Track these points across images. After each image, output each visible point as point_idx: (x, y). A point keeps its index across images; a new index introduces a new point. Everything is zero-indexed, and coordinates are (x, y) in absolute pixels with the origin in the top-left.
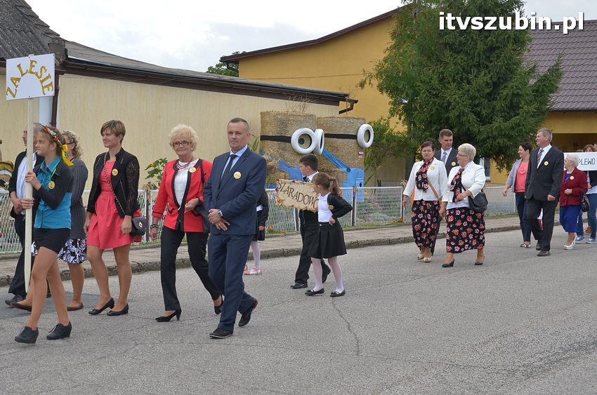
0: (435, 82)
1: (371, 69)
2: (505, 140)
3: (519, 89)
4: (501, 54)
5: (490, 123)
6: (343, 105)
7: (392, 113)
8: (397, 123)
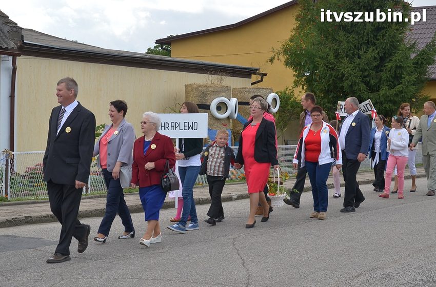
0: (331, 58)
1: (279, 47)
2: (391, 105)
3: (401, 62)
4: (386, 33)
5: (379, 91)
6: (254, 78)
7: (296, 84)
8: (300, 92)
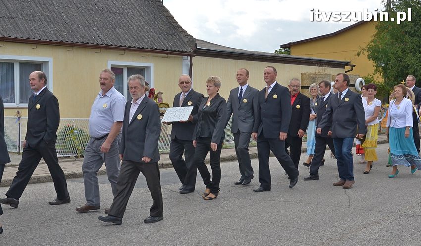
0: (400, 53)
1: (364, 46)
6: (347, 68)
7: (376, 71)
8: (378, 77)
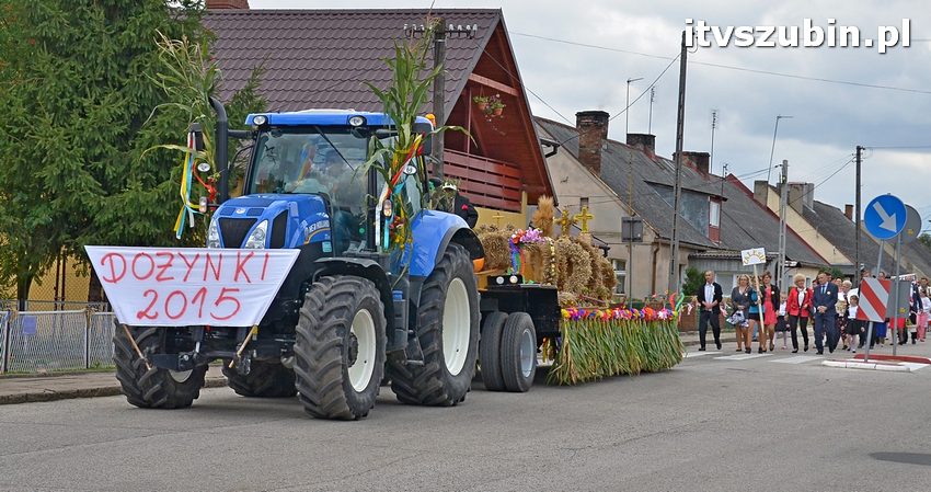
2: (148, 224)
3: (176, 129)
4: (146, 63)
5: (120, 192)
